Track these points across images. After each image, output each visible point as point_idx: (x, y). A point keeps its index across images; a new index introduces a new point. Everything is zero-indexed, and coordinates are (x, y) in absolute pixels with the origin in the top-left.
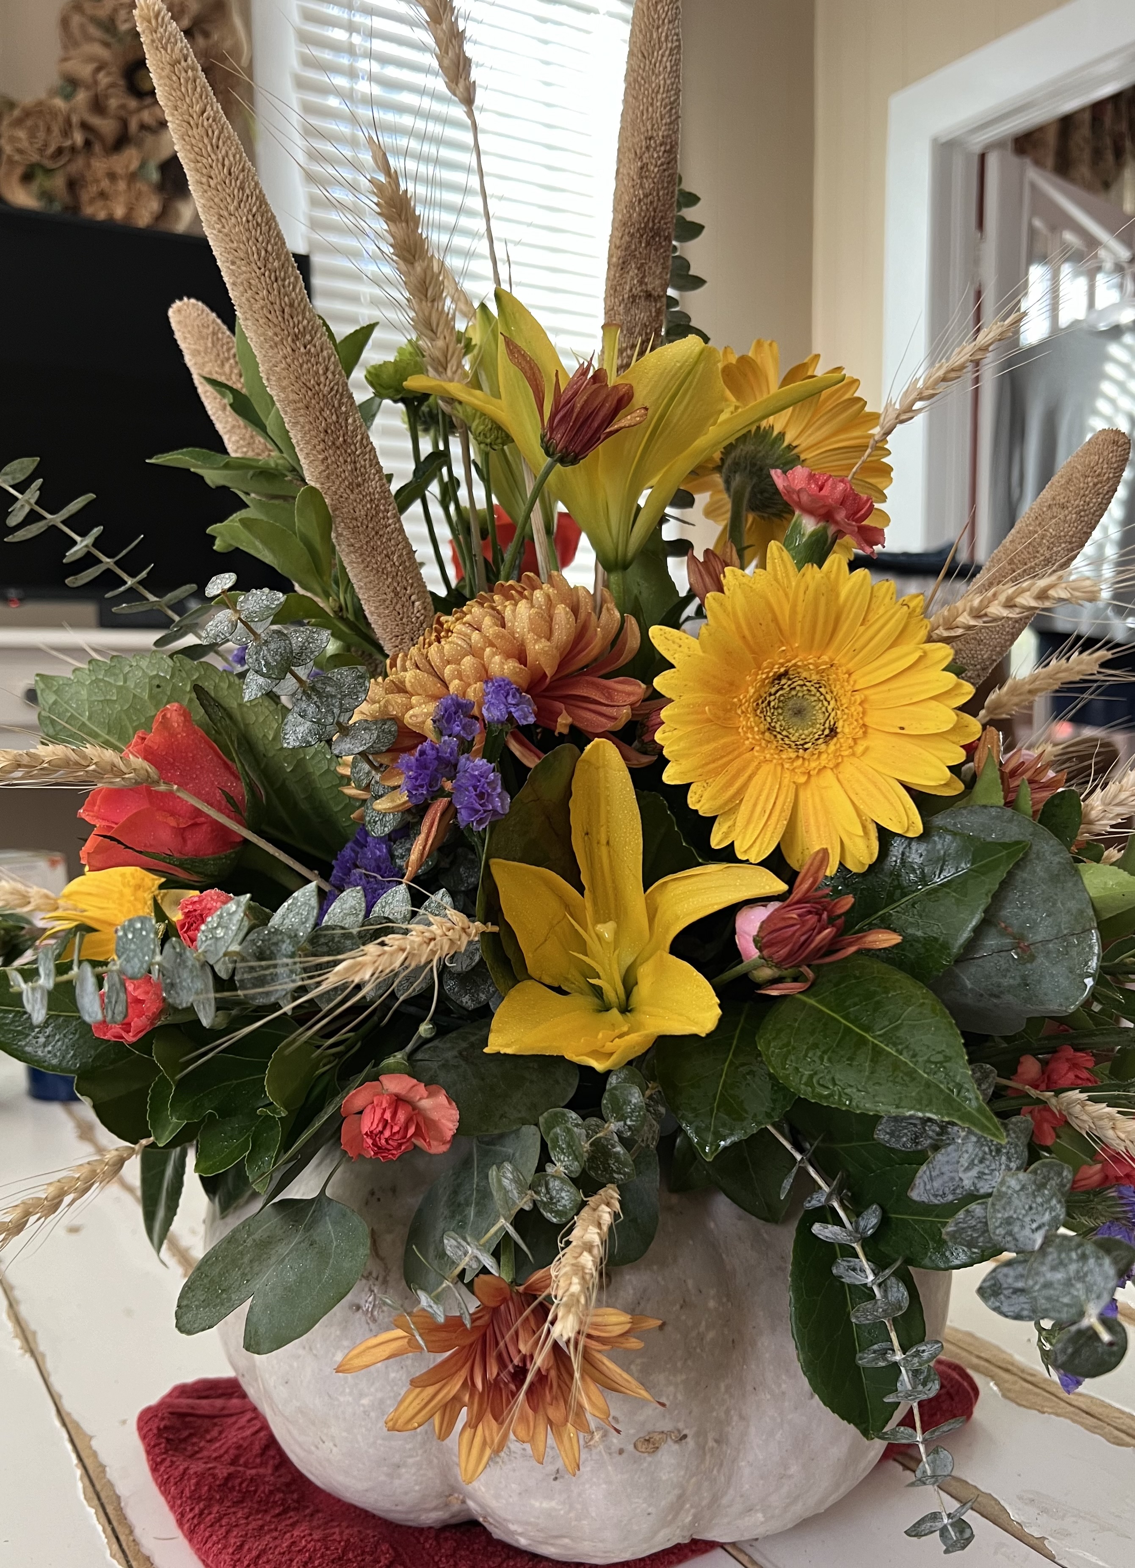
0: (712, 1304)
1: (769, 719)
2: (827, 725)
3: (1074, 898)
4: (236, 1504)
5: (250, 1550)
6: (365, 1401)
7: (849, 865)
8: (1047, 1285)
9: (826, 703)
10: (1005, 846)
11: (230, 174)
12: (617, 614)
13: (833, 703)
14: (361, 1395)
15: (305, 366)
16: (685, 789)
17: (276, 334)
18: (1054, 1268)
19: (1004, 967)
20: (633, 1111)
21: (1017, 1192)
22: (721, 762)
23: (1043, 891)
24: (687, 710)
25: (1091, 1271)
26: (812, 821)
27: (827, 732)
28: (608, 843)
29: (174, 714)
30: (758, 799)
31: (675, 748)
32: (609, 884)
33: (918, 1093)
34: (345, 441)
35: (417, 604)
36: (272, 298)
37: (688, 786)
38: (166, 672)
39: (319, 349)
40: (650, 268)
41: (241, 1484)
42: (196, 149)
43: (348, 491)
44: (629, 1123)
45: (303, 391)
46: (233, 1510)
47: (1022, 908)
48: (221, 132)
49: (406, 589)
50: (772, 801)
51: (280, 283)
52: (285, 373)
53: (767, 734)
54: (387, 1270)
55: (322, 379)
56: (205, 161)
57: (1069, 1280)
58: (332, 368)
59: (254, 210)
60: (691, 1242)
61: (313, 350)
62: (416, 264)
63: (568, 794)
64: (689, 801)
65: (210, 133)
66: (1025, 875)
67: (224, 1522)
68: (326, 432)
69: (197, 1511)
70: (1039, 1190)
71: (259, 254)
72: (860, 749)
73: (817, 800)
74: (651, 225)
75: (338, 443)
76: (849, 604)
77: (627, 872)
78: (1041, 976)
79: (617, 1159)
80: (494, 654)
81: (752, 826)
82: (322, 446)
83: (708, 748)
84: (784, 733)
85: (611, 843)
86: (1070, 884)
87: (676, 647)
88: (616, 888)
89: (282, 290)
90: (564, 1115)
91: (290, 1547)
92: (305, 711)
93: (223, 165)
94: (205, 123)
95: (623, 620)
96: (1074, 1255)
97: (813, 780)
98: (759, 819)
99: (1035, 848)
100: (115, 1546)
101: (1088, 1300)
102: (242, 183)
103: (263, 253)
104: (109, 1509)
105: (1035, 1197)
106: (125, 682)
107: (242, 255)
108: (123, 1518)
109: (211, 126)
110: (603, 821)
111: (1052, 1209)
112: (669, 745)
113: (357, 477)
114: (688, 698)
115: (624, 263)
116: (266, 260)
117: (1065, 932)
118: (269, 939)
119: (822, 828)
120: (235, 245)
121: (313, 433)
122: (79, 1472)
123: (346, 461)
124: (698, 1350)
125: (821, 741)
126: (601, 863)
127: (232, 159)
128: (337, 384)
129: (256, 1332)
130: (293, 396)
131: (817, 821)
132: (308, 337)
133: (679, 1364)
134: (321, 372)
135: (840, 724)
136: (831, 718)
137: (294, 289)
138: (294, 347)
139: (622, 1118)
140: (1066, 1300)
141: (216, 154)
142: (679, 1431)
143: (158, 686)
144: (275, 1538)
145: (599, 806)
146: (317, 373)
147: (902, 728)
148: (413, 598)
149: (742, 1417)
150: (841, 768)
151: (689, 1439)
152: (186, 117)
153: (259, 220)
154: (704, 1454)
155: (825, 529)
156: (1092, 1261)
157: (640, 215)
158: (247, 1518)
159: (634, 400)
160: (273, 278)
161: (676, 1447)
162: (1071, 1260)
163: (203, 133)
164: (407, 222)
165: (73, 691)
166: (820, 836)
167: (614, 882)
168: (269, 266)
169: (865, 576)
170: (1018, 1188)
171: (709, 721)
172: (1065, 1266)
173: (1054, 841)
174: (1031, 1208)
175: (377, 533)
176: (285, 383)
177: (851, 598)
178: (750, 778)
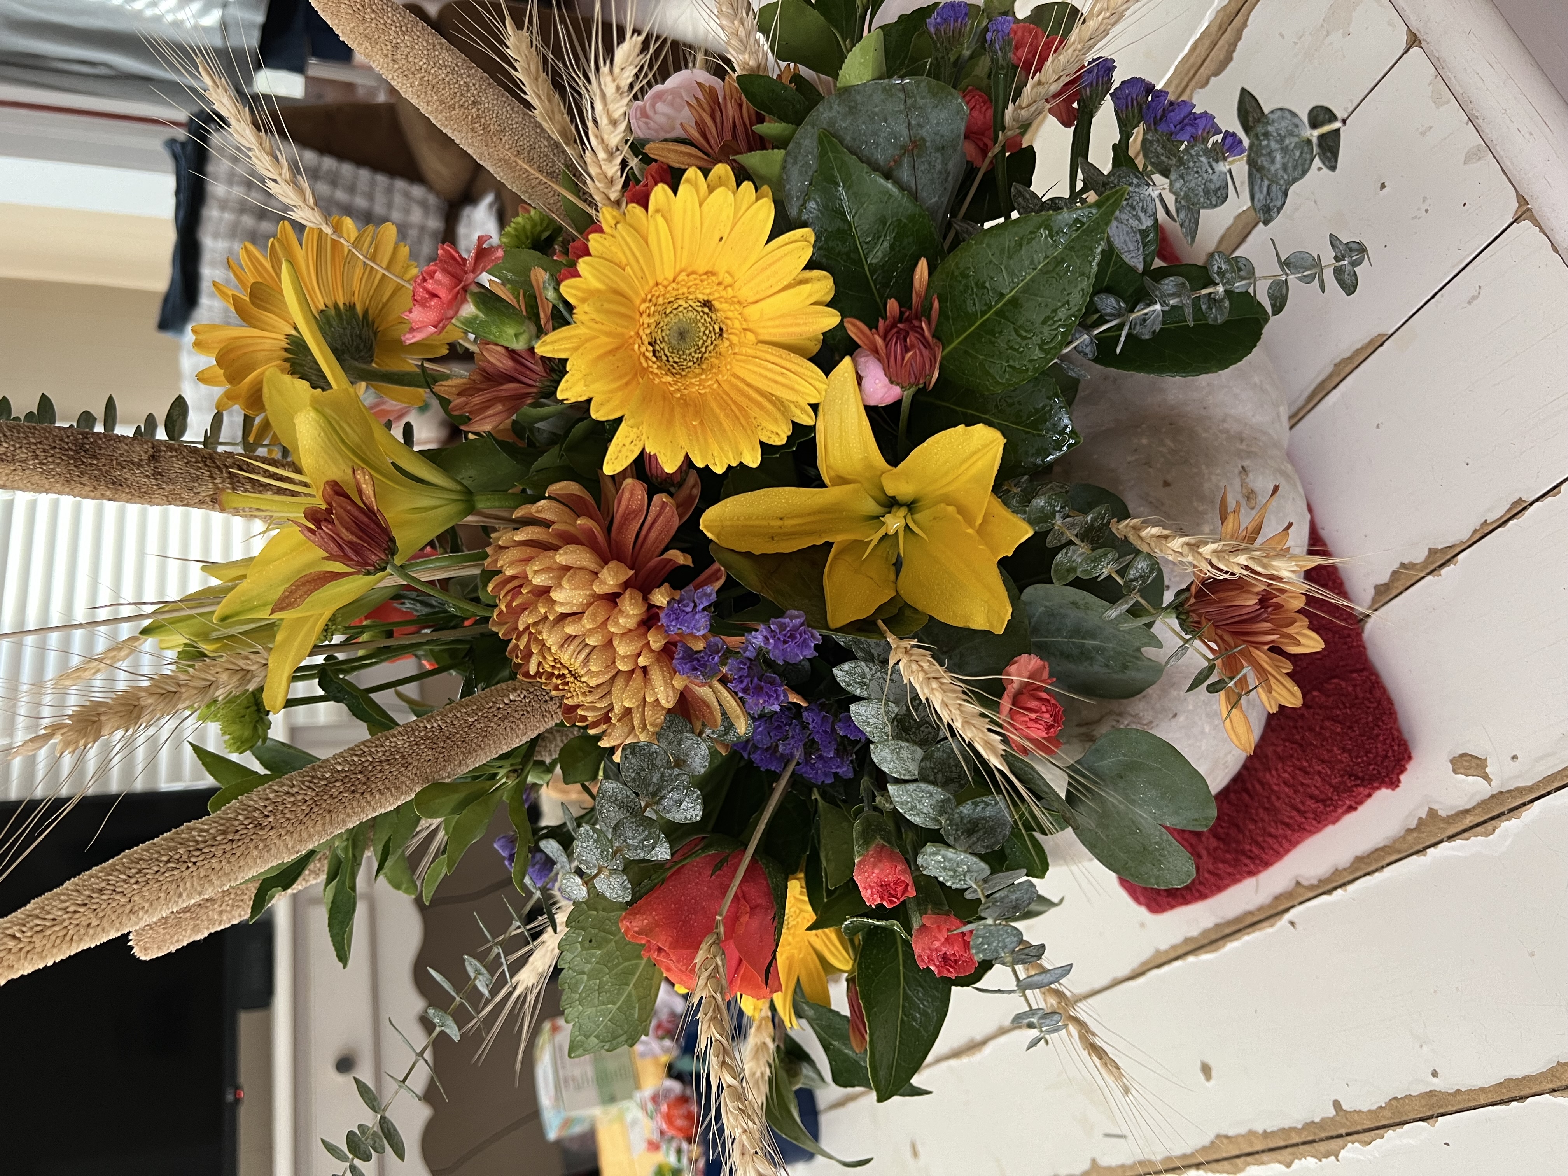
0: (1144, 441)
1: (691, 364)
2: (700, 309)
3: (871, 95)
4: (1240, 831)
5: (1291, 817)
6: (1207, 729)
7: (828, 298)
8: (1285, 168)
9: (681, 309)
10: (823, 154)
11: (85, 905)
12: (543, 503)
13: (681, 302)
14: (1203, 732)
15: (288, 816)
16: (765, 447)
17: (256, 847)
18: (1273, 161)
19: (926, 166)
20: (1050, 505)
21: (1185, 182)
22: (738, 413)
23: (864, 123)
24: (695, 443)
25: (1277, 130)
26: (791, 330)
27: (706, 310)
28: (781, 519)
29: (634, 924)
30: (770, 379)
31: (730, 454)
32: (809, 519)
33: (1078, 257)
34: (361, 772)
35: (512, 697)
36: (219, 853)
37: (762, 443)
38: (579, 935)
39: (268, 802)
40: (122, 455)
41: (1222, 827)
42: (58, 941)
43: (410, 768)
44: (1058, 508)
45: (314, 817)
46: (1247, 833)
47: (878, 145)
48: (37, 917)
49: (499, 709)
50: (770, 366)
51: (201, 846)
52: (295, 836)
53: (704, 366)
54: (1111, 713)
55: (300, 797)
56: (71, 932)
57: (1282, 149)
58: (286, 788)
59: (123, 877)
60: (1095, 457)
61: (270, 809)
62: (143, 703)
63: (748, 555)
64: (779, 444)
65: (39, 928)
66: (848, 138)
67: (1260, 839)
68: (353, 792)
69: (1247, 861)
70: (1184, 164)
71: (173, 869)
72: (728, 280)
73: (770, 323)
74: (71, 453)
75: (364, 780)
76: (607, 281)
77: (810, 502)
78: (936, 134)
79: (1094, 520)
80: (617, 623)
81: (796, 386)
82: (368, 796)
83: (725, 422)
84: (703, 350)
85: (780, 515)
86: (858, 97)
87: (624, 449)
88: (815, 513)
89: (209, 843)
90: (1057, 565)
91: (1289, 786)
92: (676, 801)
93: (75, 912)
94: (29, 934)
95: (549, 498)
96: (1265, 143)
97: (751, 326)
98: (790, 379)
99: (825, 126)
100: (1264, 924)
101: (1298, 136)
102: (93, 891)
103: (171, 865)
104: (1227, 931)
105: (1189, 168)
106: (583, 973)
107: (174, 886)
108: (1237, 920)
109: (32, 928)
110: (765, 523)
111: (1198, 155)
112: (728, 459)
113: (396, 759)
114: (683, 441)
115: (114, 483)
116: (178, 861)
117: (902, 107)
118: (957, 825)
119: (798, 321)
120: (162, 895)
121: (355, 804)
122: (1191, 959)
123: (381, 771)
124: (1182, 454)
125: (714, 317)
126: (795, 525)
127: (68, 904)
128: (303, 782)
129: (1196, 820)
130: (319, 828)
131: (791, 325)
132: (256, 814)
133: (1195, 470)
134: (292, 799)
135: (701, 297)
136: (694, 305)
137: (207, 831)
138: (269, 827)
139: (1053, 515)
140: (1298, 154)
141: (64, 920)
142: (1240, 473)
143: (591, 941)
144: (1278, 798)
145: (752, 526)
146: (294, 803)
147: (721, 239)
148: (507, 701)
149: (1224, 421)
150: (742, 299)
151: (1245, 464)
152: (22, 955)
153: (133, 871)
154: (1251, 452)
155: (474, 294)
156: (1270, 129)
157: (59, 464)
158: (1256, 821)
159: (338, 480)
160: (198, 853)
161: (1251, 475)
162: (1268, 146)
163: (40, 936)
164: (99, 714)
165: (586, 1021)
166: (805, 324)
167: (809, 514)
168: (185, 857)
169: (585, 263)
170: (1182, 182)
171: (701, 423)
172: (1272, 151)
173: (820, 107)
174: (1197, 172)
175: (448, 738)
176: (305, 835)
177: (603, 278)
178: (748, 385)
